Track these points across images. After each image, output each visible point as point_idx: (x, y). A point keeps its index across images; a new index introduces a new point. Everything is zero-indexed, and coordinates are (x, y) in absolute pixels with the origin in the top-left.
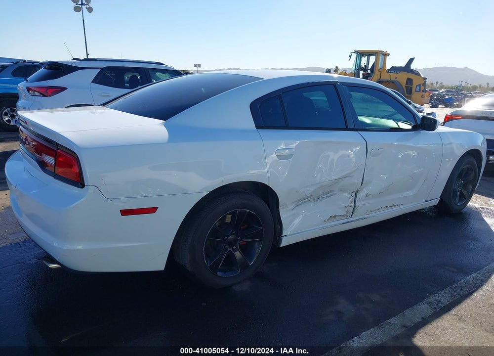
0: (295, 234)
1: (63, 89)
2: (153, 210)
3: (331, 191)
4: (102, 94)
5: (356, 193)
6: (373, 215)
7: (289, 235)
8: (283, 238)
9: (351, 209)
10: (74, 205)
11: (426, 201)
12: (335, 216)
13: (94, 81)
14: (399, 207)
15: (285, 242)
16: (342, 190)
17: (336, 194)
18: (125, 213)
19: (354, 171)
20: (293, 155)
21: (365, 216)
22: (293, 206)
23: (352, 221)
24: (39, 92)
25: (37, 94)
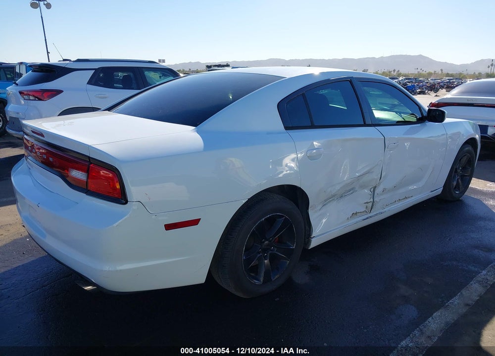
0: (323, 234)
1: (58, 92)
2: (195, 222)
3: (353, 189)
4: (100, 96)
5: (375, 188)
6: (388, 209)
7: (318, 236)
8: (312, 240)
9: (370, 204)
10: (117, 223)
11: (432, 192)
12: (356, 213)
13: (90, 83)
14: (409, 199)
15: (314, 243)
16: (363, 187)
17: (357, 191)
18: (169, 227)
19: (374, 167)
20: (321, 155)
21: (381, 211)
22: (321, 206)
23: (371, 217)
24: (34, 96)
25: (32, 98)
